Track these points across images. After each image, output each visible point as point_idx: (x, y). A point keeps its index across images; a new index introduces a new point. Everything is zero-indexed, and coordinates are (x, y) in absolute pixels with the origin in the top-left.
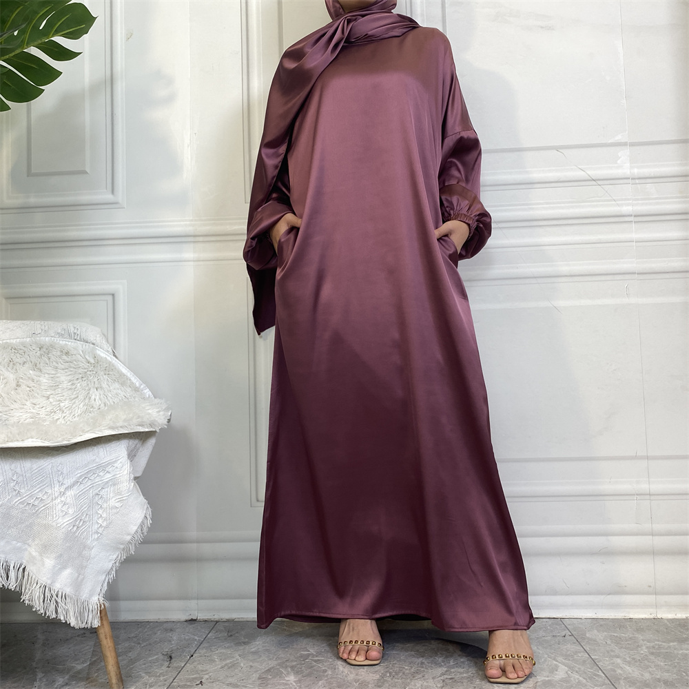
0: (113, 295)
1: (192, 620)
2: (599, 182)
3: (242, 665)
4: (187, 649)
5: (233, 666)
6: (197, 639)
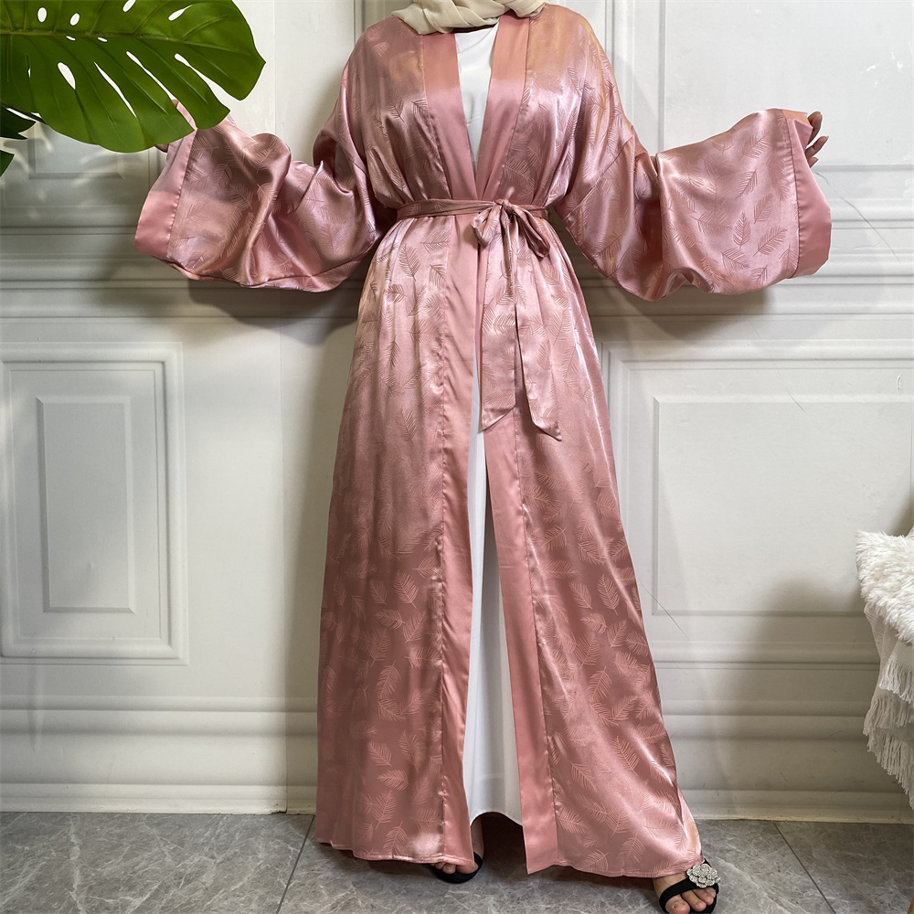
0: (163, 363)
1: (280, 812)
2: (874, 224)
3: (360, 902)
4: (281, 871)
5: (348, 904)
6: (292, 849)
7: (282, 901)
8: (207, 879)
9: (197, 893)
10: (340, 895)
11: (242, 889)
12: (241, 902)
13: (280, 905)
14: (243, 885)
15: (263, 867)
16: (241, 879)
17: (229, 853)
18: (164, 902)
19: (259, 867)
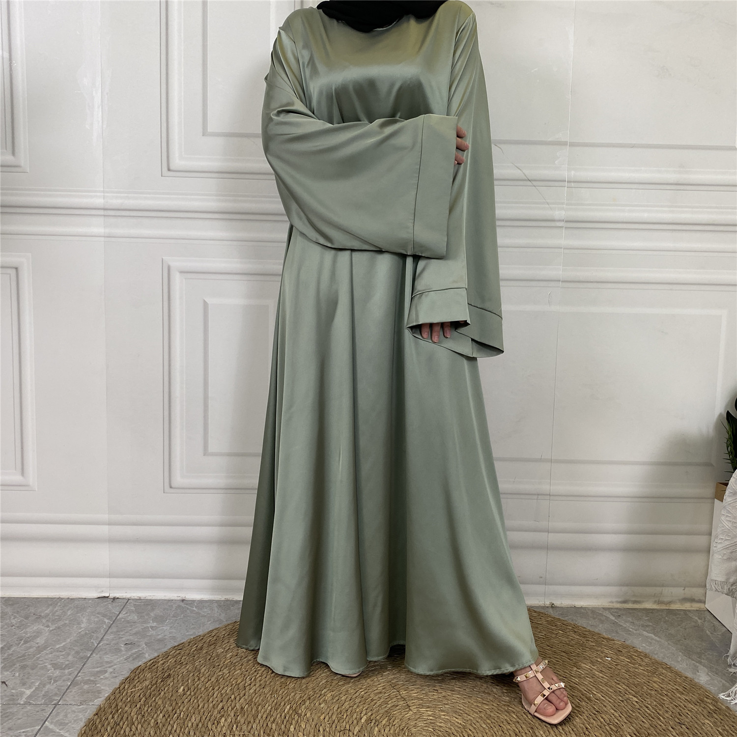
0: (16, 268)
1: (104, 597)
2: (535, 183)
3: (147, 655)
4: (95, 635)
5: (138, 656)
6: (107, 621)
7: (91, 654)
8: (41, 641)
9: (31, 650)
10: (134, 651)
11: (64, 648)
12: (61, 655)
13: (89, 657)
14: (66, 644)
15: (83, 633)
16: (65, 640)
17: (61, 623)
18: (6, 655)
19: (80, 633)
